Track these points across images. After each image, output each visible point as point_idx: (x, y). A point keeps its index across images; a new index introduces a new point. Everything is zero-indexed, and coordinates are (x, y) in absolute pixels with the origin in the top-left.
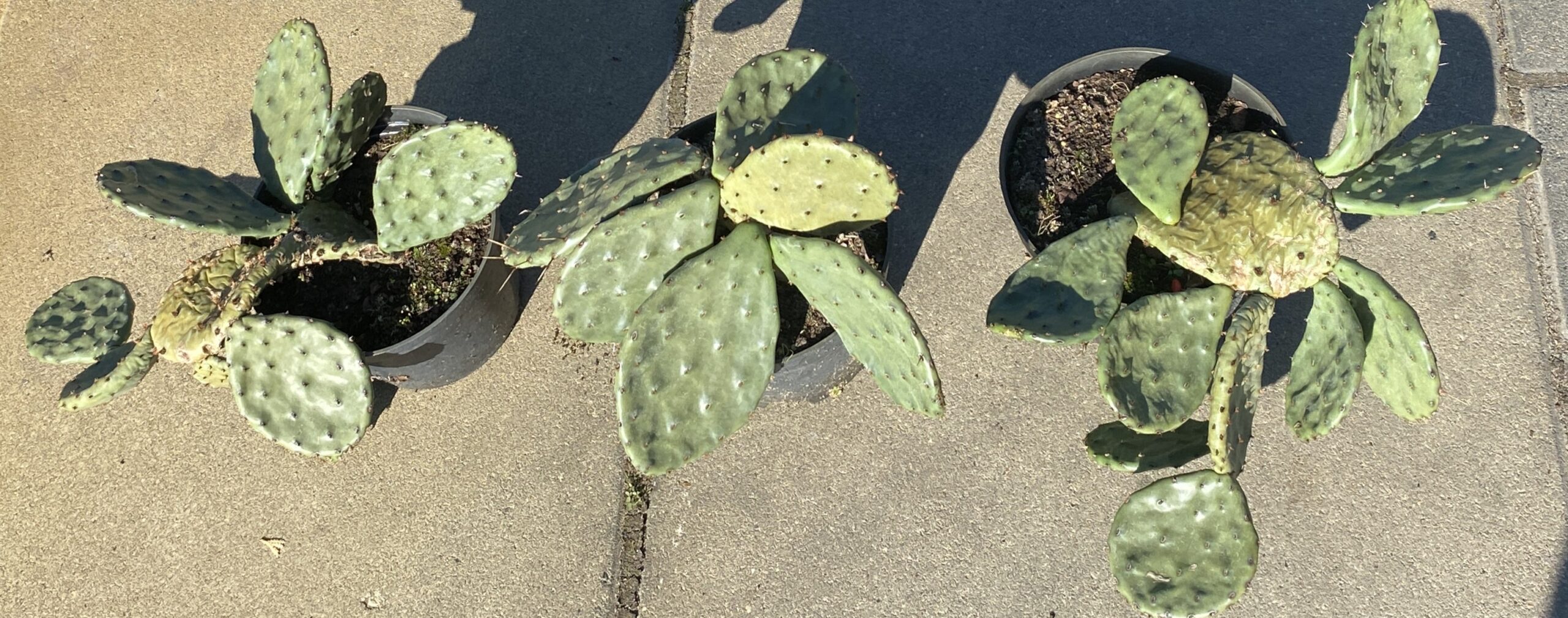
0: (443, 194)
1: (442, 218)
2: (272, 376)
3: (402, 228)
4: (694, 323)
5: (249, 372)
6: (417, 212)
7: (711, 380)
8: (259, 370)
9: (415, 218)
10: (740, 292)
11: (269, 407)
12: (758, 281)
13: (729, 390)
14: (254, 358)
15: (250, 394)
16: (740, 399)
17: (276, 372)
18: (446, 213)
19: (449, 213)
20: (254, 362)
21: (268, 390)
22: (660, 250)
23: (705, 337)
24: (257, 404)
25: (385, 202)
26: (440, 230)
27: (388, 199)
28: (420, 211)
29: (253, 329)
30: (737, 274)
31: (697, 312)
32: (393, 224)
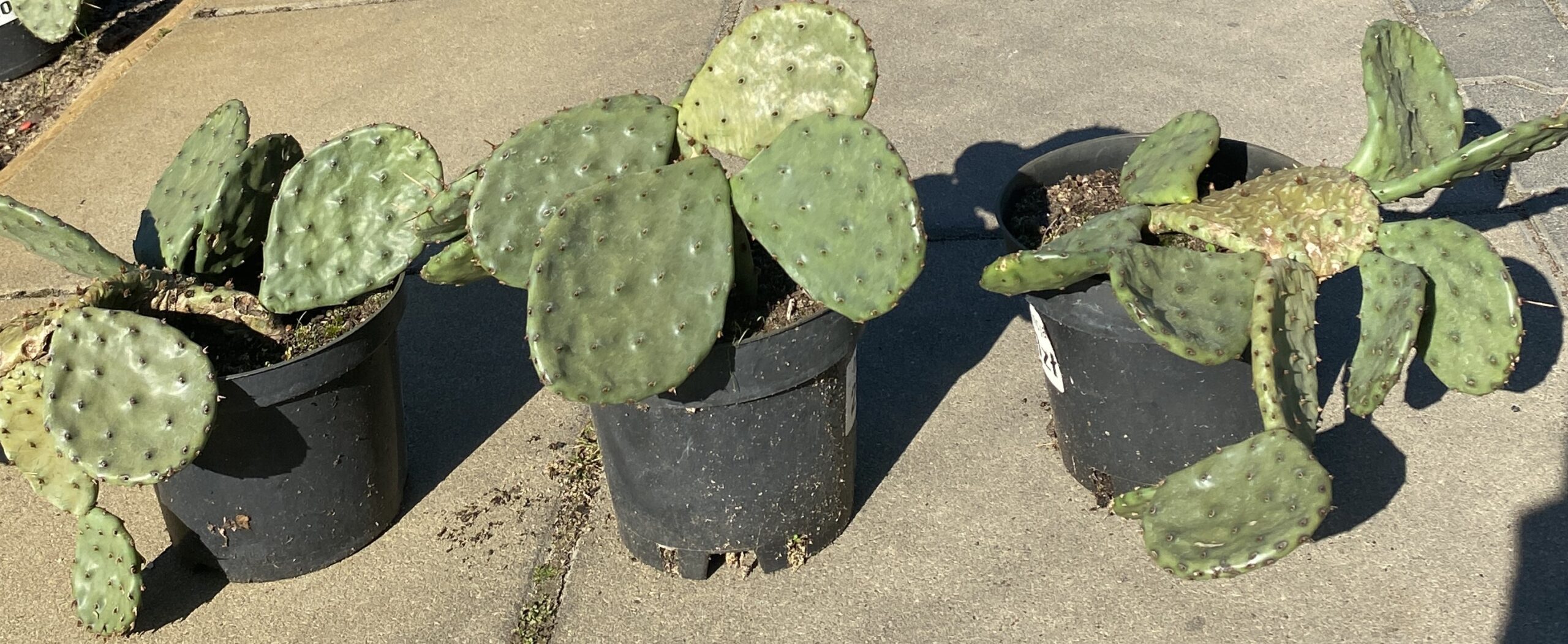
0: (349, 238)
1: (341, 272)
2: (96, 386)
3: (291, 276)
4: (633, 240)
5: (71, 375)
6: (314, 257)
7: (645, 315)
8: (84, 374)
9: (310, 264)
10: (690, 218)
11: (81, 424)
12: (713, 212)
13: (668, 334)
14: (82, 360)
15: (63, 402)
16: (679, 347)
17: (103, 382)
18: (347, 266)
19: (350, 268)
20: (80, 365)
21: (87, 400)
22: (602, 166)
23: (644, 260)
24: (68, 416)
25: (281, 230)
26: (334, 292)
27: (286, 227)
28: (318, 256)
29: (92, 318)
30: (689, 196)
31: (635, 227)
32: (283, 265)
